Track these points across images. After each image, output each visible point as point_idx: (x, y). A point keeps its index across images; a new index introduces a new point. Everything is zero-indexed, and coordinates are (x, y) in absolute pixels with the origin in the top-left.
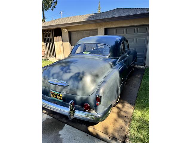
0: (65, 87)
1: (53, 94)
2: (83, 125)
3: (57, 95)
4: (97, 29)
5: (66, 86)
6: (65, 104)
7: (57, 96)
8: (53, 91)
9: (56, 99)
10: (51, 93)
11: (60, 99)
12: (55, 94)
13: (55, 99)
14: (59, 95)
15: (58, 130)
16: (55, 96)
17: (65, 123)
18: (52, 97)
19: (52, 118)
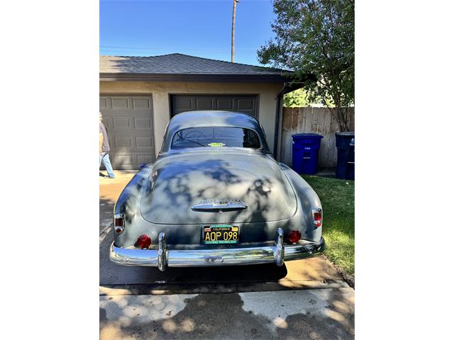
0: (240, 210)
1: (210, 233)
2: (268, 283)
3: (222, 232)
4: (150, 95)
5: (243, 209)
7: (222, 235)
8: (213, 226)
9: (220, 242)
10: (205, 233)
11: (232, 239)
12: (216, 232)
13: (216, 242)
14: (231, 229)
15: (238, 307)
16: (219, 234)
17: (234, 292)
18: (208, 240)
19: (197, 295)
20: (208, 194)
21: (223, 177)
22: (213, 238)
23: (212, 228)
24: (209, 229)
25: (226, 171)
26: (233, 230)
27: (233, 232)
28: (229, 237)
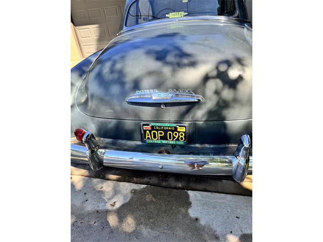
1: (150, 131)
3: (166, 131)
6: (192, 147)
7: (166, 134)
8: (153, 124)
9: (164, 142)
10: (145, 131)
11: (178, 139)
12: (157, 130)
13: (159, 142)
14: (176, 128)
15: (183, 210)
16: (161, 133)
17: (183, 189)
18: (148, 138)
19: (145, 186)
20: (146, 82)
21: (170, 58)
22: (155, 137)
23: (152, 127)
24: (149, 127)
25: (178, 48)
26: (179, 130)
27: (179, 132)
28: (174, 138)
